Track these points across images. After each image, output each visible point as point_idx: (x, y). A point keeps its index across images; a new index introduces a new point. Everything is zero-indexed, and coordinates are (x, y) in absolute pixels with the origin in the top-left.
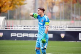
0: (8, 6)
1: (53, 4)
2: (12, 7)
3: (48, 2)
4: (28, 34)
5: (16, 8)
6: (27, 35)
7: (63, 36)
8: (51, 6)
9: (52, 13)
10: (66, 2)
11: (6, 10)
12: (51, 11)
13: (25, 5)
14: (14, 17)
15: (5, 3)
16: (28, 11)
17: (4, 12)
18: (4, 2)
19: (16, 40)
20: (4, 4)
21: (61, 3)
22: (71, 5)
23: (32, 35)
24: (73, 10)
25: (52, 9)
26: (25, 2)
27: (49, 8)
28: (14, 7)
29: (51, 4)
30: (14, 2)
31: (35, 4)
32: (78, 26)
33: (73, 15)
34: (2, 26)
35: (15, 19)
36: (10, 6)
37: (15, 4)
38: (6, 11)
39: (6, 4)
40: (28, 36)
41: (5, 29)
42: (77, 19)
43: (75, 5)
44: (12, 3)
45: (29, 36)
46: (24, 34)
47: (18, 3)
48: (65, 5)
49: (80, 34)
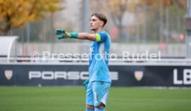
0: (27, 13)
1: (123, 9)
2: (33, 16)
3: (112, 3)
4: (65, 73)
5: (43, 17)
6: (63, 75)
7: (139, 75)
8: (119, 13)
9: (120, 27)
10: (149, 4)
11: (20, 22)
12: (118, 22)
13: (64, 12)
14: (41, 36)
15: (20, 6)
17: (17, 27)
18: (17, 4)
19: (40, 85)
20: (17, 10)
21: (140, 5)
22: (161, 9)
23: (74, 76)
24: (164, 21)
25: (120, 18)
26: (63, 5)
28: (37, 15)
29: (118, 8)
30: (38, 6)
31: (83, 10)
32: (177, 55)
33: (166, 33)
34: (11, 56)
35: (42, 41)
36: (30, 14)
37: (42, 9)
38: (22, 24)
39: (21, 9)
40: (65, 77)
41: (16, 63)
42: (172, 41)
43: (167, 10)
44: (34, 8)
45: (67, 77)
46: (57, 73)
47: (47, 7)
48: (148, 10)
49: (175, 72)
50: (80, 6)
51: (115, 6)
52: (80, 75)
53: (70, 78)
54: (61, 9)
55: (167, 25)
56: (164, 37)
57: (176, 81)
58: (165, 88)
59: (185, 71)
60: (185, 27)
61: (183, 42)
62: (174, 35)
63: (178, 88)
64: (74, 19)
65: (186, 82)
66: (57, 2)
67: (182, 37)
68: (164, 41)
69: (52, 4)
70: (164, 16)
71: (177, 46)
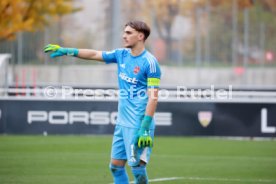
4: (86, 114)
6: (83, 117)
8: (166, 18)
9: (169, 41)
12: (164, 32)
13: (78, 16)
22: (235, 12)
25: (168, 26)
40: (86, 120)
42: (253, 63)
45: (90, 120)
46: (72, 114)
49: (264, 113)
51: (161, 6)
52: (110, 117)
53: (93, 122)
54: (75, 11)
55: (246, 37)
57: (265, 128)
58: (248, 139)
63: (268, 139)
64: (93, 27)
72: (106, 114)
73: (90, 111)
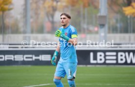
1: (54, 9)
4: (12, 56)
6: (11, 57)
8: (51, 12)
9: (53, 23)
10: (73, 5)
12: (51, 19)
13: (12, 11)
16: (16, 20)
22: (82, 9)
24: (84, 18)
25: (53, 16)
26: (11, 7)
27: (47, 14)
31: (26, 10)
33: (85, 26)
40: (13, 59)
45: (14, 59)
46: (6, 56)
48: (72, 10)
49: (92, 54)
50: (24, 7)
51: (49, 7)
52: (23, 57)
53: (16, 60)
54: (10, 10)
55: (86, 20)
56: (84, 29)
57: (92, 61)
58: (84, 66)
59: (99, 54)
60: (98, 22)
61: (97, 33)
62: (91, 28)
63: (93, 66)
64: (19, 17)
65: (99, 62)
66: (6, 4)
67: (96, 29)
68: (84, 32)
69: (2, 6)
70: (84, 15)
71: (93, 36)
72: (22, 56)
73: (14, 55)
